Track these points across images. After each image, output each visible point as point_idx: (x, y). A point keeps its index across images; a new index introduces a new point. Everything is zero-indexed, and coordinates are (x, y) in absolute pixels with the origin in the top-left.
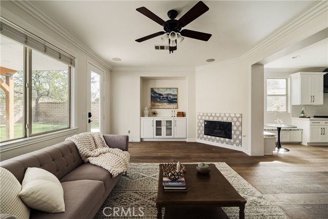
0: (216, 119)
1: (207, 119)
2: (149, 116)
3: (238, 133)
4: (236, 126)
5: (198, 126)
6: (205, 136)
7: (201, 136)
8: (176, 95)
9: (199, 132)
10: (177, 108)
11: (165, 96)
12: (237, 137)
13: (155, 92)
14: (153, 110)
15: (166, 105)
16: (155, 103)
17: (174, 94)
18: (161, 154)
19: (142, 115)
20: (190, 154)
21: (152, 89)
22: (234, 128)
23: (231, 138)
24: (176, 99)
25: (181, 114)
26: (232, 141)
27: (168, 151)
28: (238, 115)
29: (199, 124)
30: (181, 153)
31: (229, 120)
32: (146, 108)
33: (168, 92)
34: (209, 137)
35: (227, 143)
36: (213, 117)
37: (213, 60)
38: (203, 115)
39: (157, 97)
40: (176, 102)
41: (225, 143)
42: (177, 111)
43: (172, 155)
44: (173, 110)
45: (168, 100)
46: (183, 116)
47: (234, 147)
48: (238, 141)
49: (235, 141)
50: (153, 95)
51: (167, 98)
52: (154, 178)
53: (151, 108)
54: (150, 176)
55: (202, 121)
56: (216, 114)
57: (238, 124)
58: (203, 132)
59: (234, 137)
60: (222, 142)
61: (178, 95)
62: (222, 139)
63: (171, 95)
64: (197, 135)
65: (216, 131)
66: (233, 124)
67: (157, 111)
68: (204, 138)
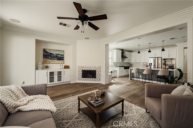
0: (88, 69)
1: (84, 69)
2: (42, 69)
3: (99, 75)
4: (98, 72)
5: (78, 73)
6: (82, 79)
7: (80, 79)
8: (63, 55)
9: (79, 77)
10: (64, 63)
11: (55, 55)
12: (99, 77)
13: (47, 52)
14: (46, 65)
15: (56, 61)
16: (47, 59)
17: (62, 54)
18: (60, 93)
19: (37, 68)
20: (78, 89)
21: (44, 49)
22: (97, 73)
23: (96, 78)
24: (63, 57)
25: (67, 67)
26: (96, 79)
27: (64, 91)
28: (99, 67)
29: (79, 72)
30: (73, 90)
31: (95, 69)
32: (40, 63)
33: (57, 53)
34: (85, 79)
35: (94, 81)
36: (87, 68)
37: (89, 38)
38: (81, 67)
39: (48, 55)
40: (63, 60)
41: (93, 81)
42: (64, 65)
43: (68, 92)
44: (61, 64)
45: (57, 58)
46: (68, 68)
47: (97, 82)
48: (99, 79)
49: (97, 79)
50: (45, 54)
51: (56, 56)
52: (68, 108)
53: (43, 63)
54: (65, 108)
55: (80, 71)
56: (88, 66)
57: (99, 71)
58: (81, 76)
59: (97, 77)
60: (91, 80)
61: (64, 55)
62: (91, 79)
63: (60, 54)
64: (77, 79)
65: (88, 75)
66: (97, 71)
67: (49, 65)
68: (82, 80)
